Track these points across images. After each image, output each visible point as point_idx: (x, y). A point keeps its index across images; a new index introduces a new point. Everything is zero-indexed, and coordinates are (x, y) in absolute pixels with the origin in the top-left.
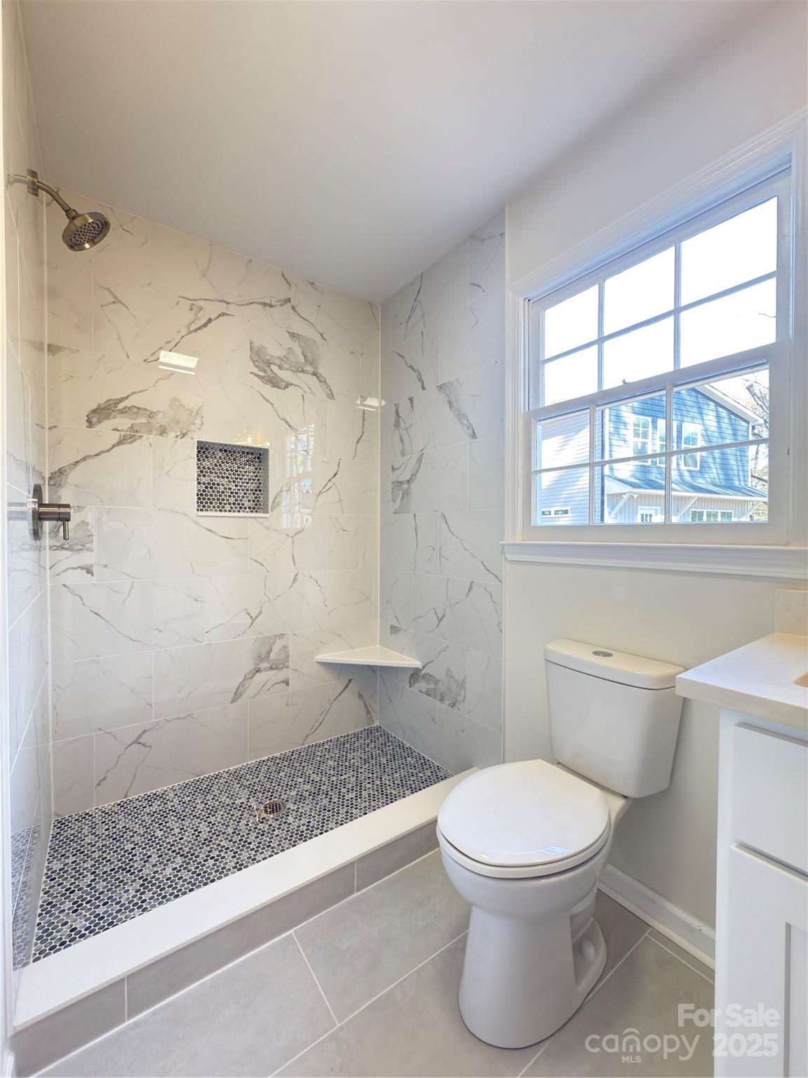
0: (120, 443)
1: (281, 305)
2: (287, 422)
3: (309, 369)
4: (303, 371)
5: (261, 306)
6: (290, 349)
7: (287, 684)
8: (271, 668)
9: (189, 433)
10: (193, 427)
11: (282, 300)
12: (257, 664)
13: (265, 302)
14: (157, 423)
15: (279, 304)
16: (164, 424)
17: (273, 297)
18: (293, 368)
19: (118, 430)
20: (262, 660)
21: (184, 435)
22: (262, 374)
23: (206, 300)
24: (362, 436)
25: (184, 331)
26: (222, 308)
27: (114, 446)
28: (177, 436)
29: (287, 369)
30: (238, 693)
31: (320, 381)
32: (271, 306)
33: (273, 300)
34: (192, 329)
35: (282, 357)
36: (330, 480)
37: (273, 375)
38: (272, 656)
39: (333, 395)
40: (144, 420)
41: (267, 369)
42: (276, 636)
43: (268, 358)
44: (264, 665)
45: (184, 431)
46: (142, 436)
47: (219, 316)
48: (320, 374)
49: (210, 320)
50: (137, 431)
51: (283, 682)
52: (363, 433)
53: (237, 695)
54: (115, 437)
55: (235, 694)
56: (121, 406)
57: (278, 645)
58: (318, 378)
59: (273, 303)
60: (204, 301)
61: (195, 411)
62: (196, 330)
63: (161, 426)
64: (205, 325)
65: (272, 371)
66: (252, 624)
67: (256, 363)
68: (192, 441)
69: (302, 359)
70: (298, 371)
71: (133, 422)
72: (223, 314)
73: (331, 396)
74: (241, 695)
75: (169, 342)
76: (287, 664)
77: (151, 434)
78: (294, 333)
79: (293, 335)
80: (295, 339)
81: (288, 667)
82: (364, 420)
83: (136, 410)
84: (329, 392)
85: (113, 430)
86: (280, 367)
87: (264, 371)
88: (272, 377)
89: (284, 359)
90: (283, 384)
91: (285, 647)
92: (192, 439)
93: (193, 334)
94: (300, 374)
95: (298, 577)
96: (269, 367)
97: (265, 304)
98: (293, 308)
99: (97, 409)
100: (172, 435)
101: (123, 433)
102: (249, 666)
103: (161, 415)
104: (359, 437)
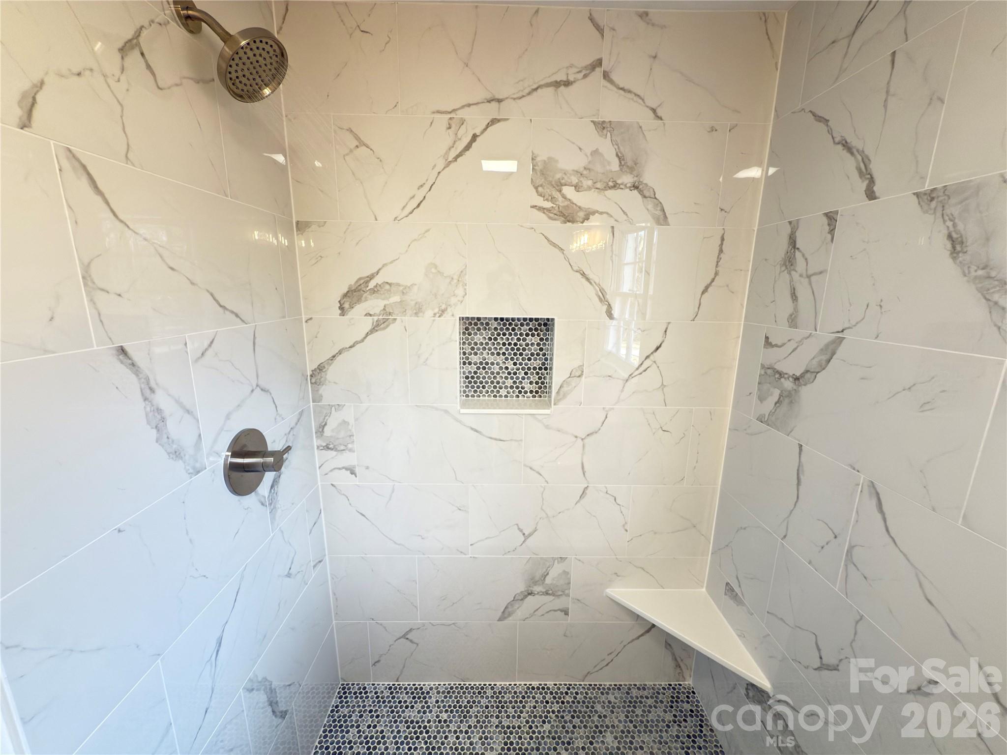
0: (373, 330)
1: (585, 76)
2: (583, 275)
3: (628, 179)
4: (615, 186)
5: (551, 90)
6: (595, 153)
7: (566, 613)
8: (547, 593)
9: (449, 310)
10: (453, 300)
11: (586, 68)
12: (530, 587)
13: (559, 79)
14: (412, 300)
15: (580, 76)
16: (419, 300)
17: (571, 66)
18: (599, 185)
19: (371, 315)
20: (535, 583)
21: (443, 311)
22: (548, 205)
23: (469, 105)
24: (713, 280)
25: (441, 164)
26: (492, 110)
27: (367, 334)
28: (435, 314)
29: (589, 188)
30: (506, 612)
31: (645, 197)
32: (567, 83)
33: (572, 71)
34: (450, 159)
35: (582, 169)
36: (647, 357)
37: (566, 203)
38: (548, 580)
39: (665, 217)
40: (396, 299)
41: (557, 195)
42: (554, 559)
43: (558, 176)
44: (537, 589)
45: (443, 307)
46: (395, 319)
47: (488, 126)
48: (646, 184)
49: (475, 137)
50: (390, 314)
51: (561, 611)
52: (716, 274)
53: (506, 614)
54: (368, 323)
55: (503, 612)
56: (372, 285)
57: (555, 572)
58: (641, 192)
59: (571, 78)
60: (467, 109)
61: (456, 277)
62: (456, 159)
63: (416, 303)
64: (468, 147)
65: (564, 197)
66: (524, 542)
67: (540, 189)
68: (453, 318)
69: (615, 165)
70: (608, 188)
71: (386, 302)
72: (494, 121)
73: (662, 219)
74: (510, 615)
75: (422, 186)
76: (567, 592)
77: (405, 315)
78: (604, 122)
79: (602, 126)
80: (605, 131)
81: (568, 595)
82: (721, 251)
83: (387, 287)
84: (659, 213)
85: (366, 315)
86: (577, 187)
87: (553, 199)
88: (564, 207)
89: (585, 172)
90: (581, 214)
91: (566, 573)
92: (453, 315)
93: (452, 165)
94: (610, 193)
95: (587, 492)
96: (560, 191)
97: (557, 84)
98: (606, 76)
99: (348, 292)
100: (429, 313)
101: (376, 318)
102: (521, 587)
103: (415, 289)
104: (709, 282)
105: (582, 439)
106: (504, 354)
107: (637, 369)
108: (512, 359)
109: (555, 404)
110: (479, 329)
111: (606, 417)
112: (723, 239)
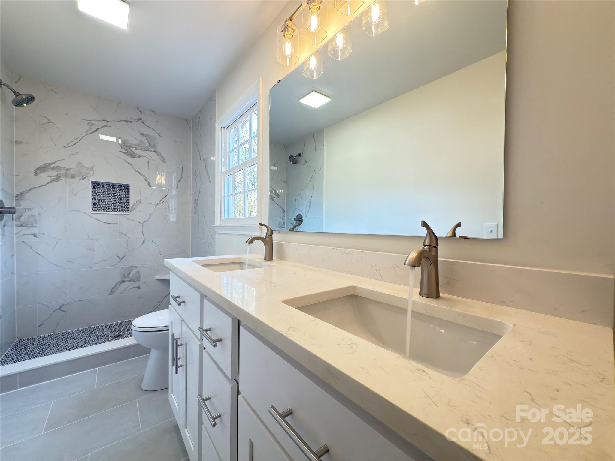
0: (51, 182)
1: (136, 121)
2: (139, 173)
3: (152, 149)
4: (148, 150)
5: (126, 122)
6: (141, 141)
7: (139, 288)
8: (130, 281)
9: (87, 178)
10: (89, 175)
11: (136, 119)
12: (123, 279)
13: (128, 120)
14: (70, 173)
15: (135, 121)
16: (74, 174)
17: (132, 118)
18: (143, 149)
19: (50, 177)
20: (125, 277)
21: (84, 178)
22: (126, 152)
23: (96, 120)
24: (181, 179)
25: (84, 134)
26: (105, 123)
27: (48, 183)
28: (80, 179)
29: (140, 150)
30: (112, 291)
31: (158, 154)
32: (131, 122)
34: (88, 133)
35: (137, 144)
36: (163, 198)
37: (132, 152)
38: (131, 275)
39: (165, 161)
40: (63, 172)
41: (128, 149)
42: (133, 267)
43: (129, 144)
44: (126, 279)
45: (84, 177)
46: (62, 179)
47: (103, 127)
48: (158, 152)
49: (98, 129)
50: (60, 177)
51: (137, 287)
52: (182, 177)
53: (112, 292)
54: (49, 179)
55: (111, 291)
56: (52, 166)
57: (134, 271)
58: (156, 153)
59: (132, 121)
60: (95, 121)
61: (90, 168)
62: (91, 133)
63: (72, 175)
64: (96, 131)
65: (131, 150)
66: (120, 261)
67: (122, 147)
68: (88, 181)
69: (148, 145)
70: (146, 150)
71: (58, 173)
72: (105, 126)
73: (164, 161)
74: (114, 292)
75: (76, 139)
76: (139, 279)
77: (67, 178)
78: (143, 134)
79: (143, 135)
80: (144, 136)
81: (139, 281)
82: (182, 171)
83: (59, 168)
84: (163, 159)
85: (48, 176)
86: (136, 149)
87: (127, 150)
88: (131, 153)
89: (138, 145)
90: (137, 156)
91: (138, 272)
92: (88, 180)
93: (89, 135)
94: (146, 152)
95: (145, 241)
96: (130, 149)
97: (127, 121)
98: (143, 122)
99: (39, 168)
100: (78, 178)
101: (53, 178)
102: (119, 279)
103: (72, 170)
104: (180, 179)
105: (142, 223)
106: (110, 197)
107: (160, 202)
108: (114, 199)
109: (131, 212)
110: (99, 188)
111: (150, 216)
112: (182, 169)
